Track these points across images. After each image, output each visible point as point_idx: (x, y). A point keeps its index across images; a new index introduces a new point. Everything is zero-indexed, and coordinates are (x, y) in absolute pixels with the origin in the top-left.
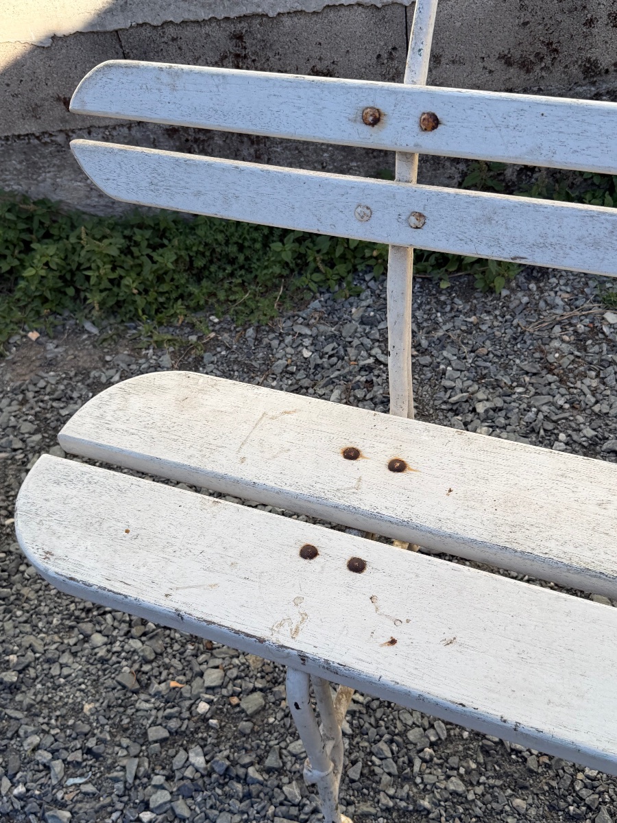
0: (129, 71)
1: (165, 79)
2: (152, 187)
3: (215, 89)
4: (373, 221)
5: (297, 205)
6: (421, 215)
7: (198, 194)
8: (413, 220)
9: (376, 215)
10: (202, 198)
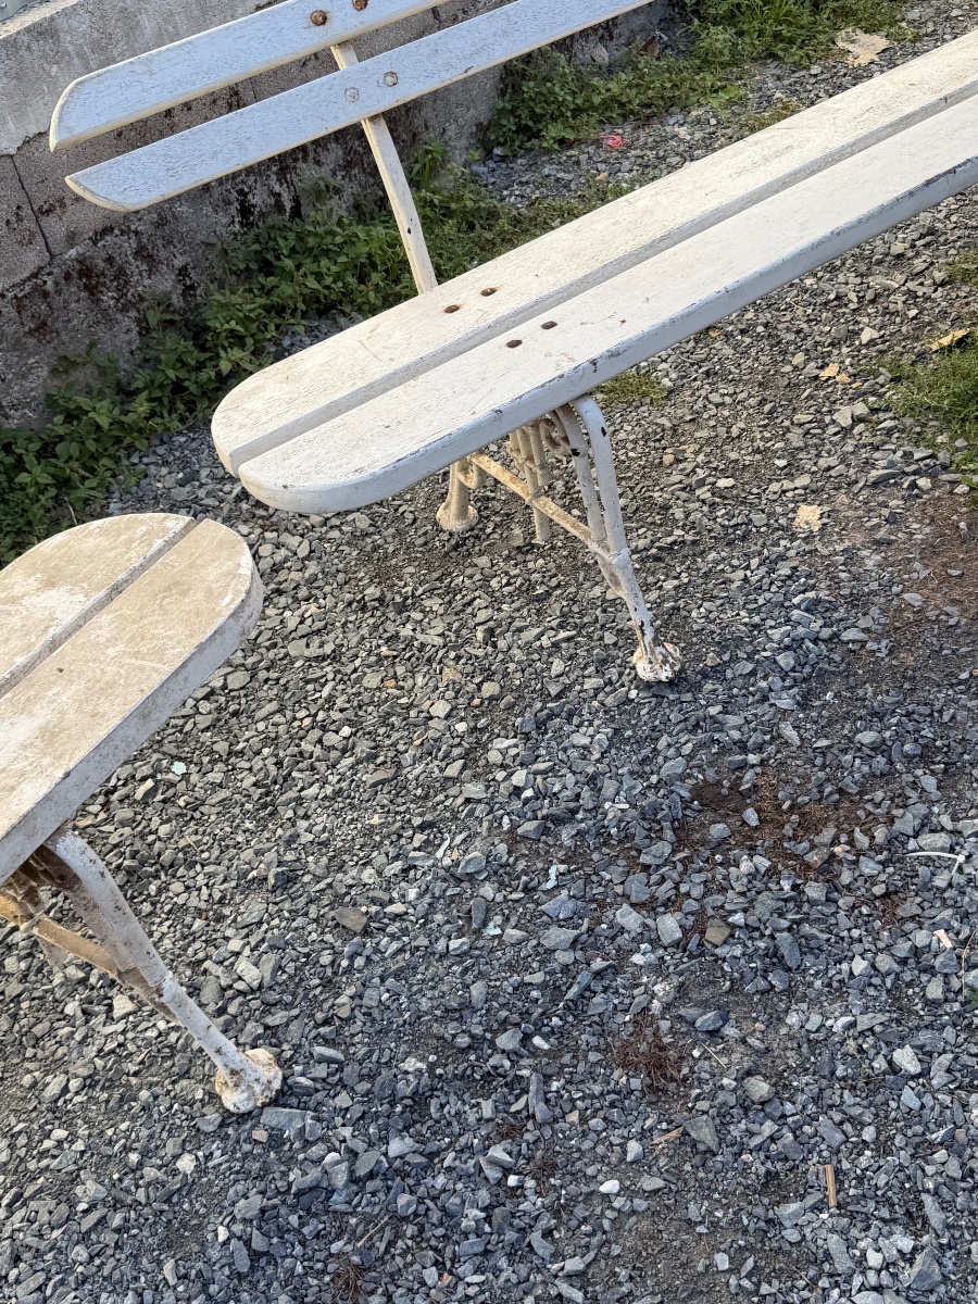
0: (102, 78)
1: (140, 69)
2: (171, 173)
3: (187, 56)
4: (362, 97)
5: (300, 117)
6: (392, 73)
7: (214, 155)
8: (390, 79)
9: (363, 90)
10: (220, 156)
